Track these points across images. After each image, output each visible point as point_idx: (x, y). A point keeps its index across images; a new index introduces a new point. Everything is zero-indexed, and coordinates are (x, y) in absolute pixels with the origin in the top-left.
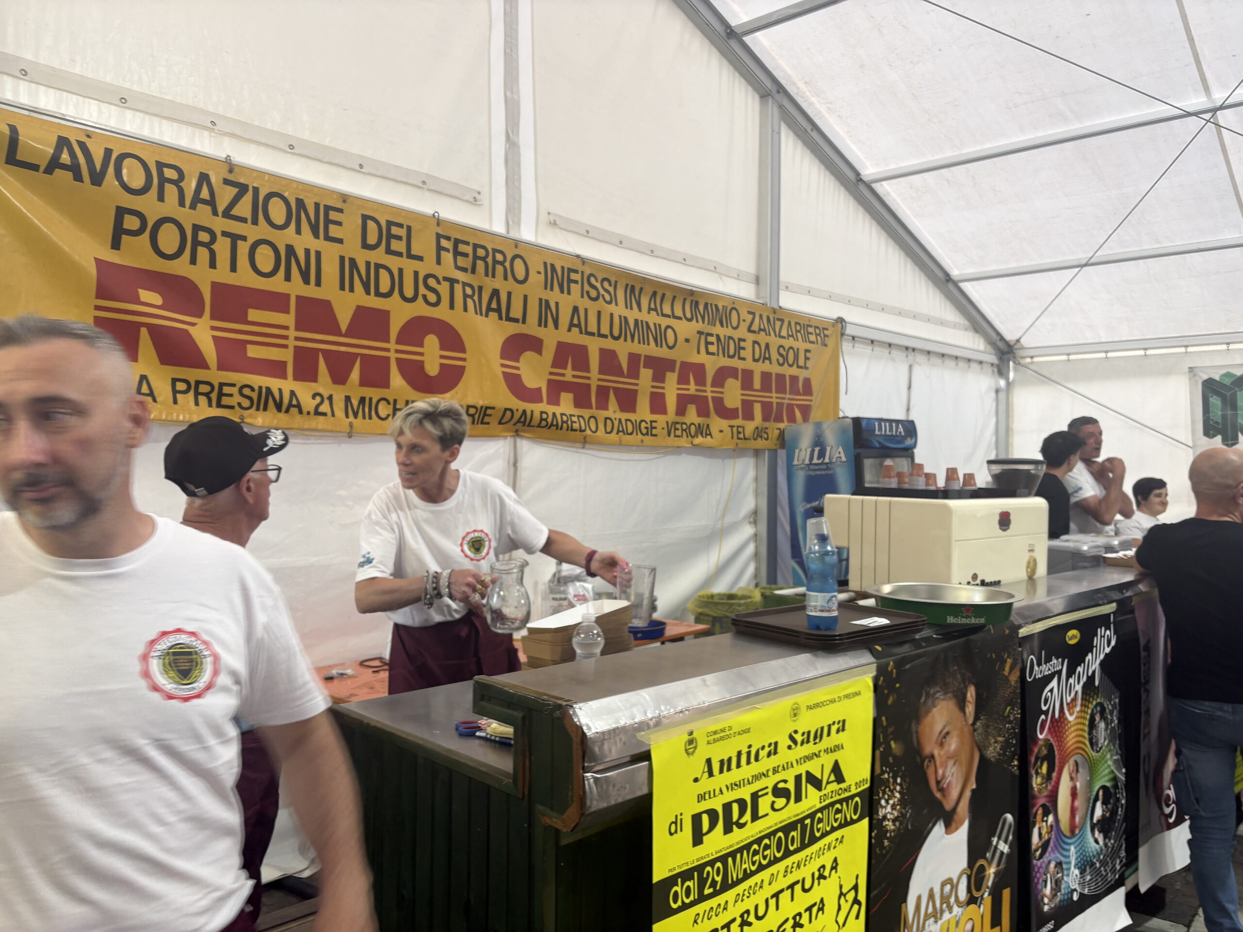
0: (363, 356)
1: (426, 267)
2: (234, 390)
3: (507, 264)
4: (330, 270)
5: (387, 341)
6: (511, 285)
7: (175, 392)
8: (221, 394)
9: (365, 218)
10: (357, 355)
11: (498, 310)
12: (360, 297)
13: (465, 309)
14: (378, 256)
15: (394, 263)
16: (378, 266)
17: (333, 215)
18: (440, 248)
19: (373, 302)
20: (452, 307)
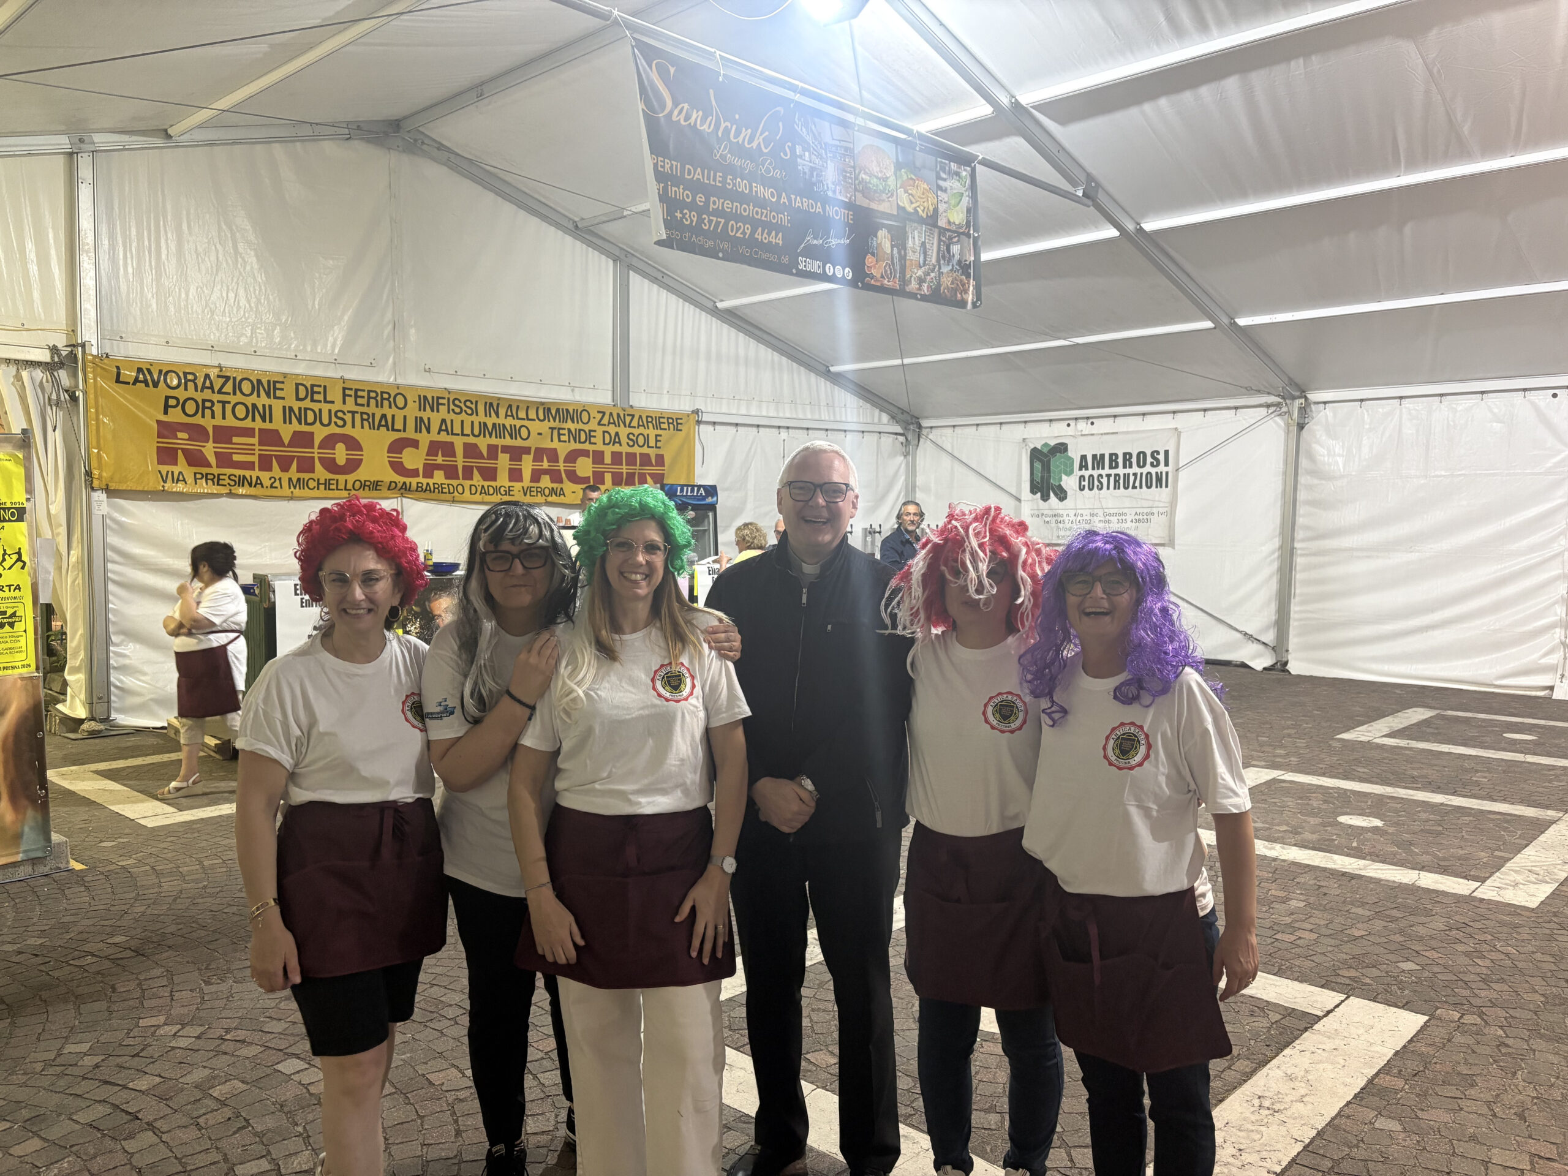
0: (298, 457)
1: (338, 405)
2: (226, 477)
3: (392, 399)
4: (278, 414)
5: (313, 448)
6: (394, 410)
7: (196, 479)
8: (219, 479)
9: (297, 385)
10: (294, 456)
11: (386, 425)
12: (296, 426)
13: (362, 427)
14: (307, 403)
15: (316, 407)
16: (306, 409)
17: (278, 386)
18: (345, 395)
19: (304, 428)
20: (353, 426)
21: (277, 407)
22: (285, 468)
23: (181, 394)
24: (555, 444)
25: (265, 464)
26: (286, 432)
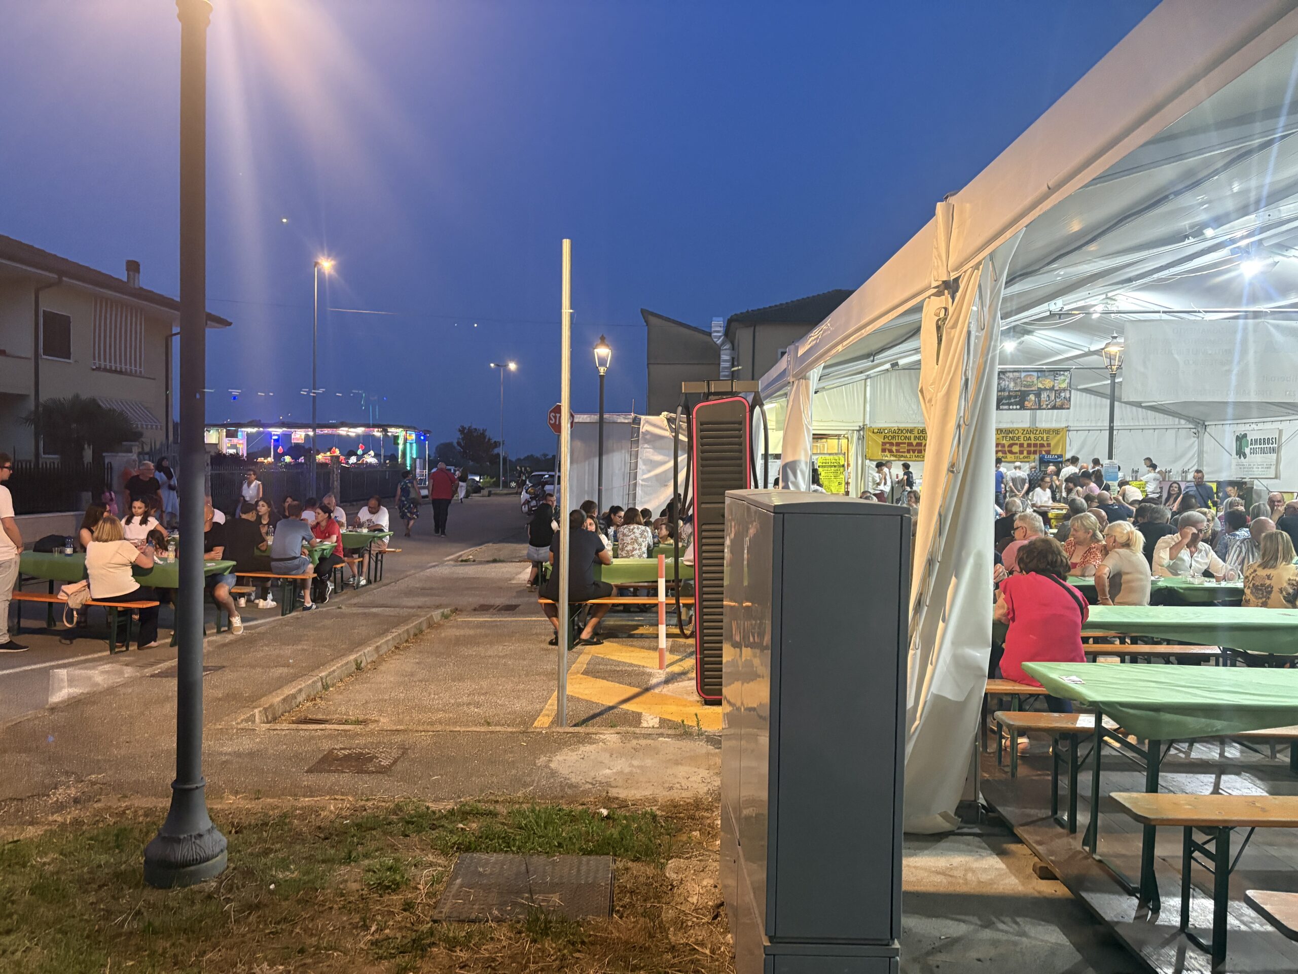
9: (918, 429)
10: (917, 449)
12: (917, 441)
14: (921, 434)
16: (920, 436)
17: (913, 430)
19: (919, 441)
21: (912, 436)
22: (914, 452)
23: (888, 435)
24: (1004, 442)
25: (908, 451)
26: (915, 443)
